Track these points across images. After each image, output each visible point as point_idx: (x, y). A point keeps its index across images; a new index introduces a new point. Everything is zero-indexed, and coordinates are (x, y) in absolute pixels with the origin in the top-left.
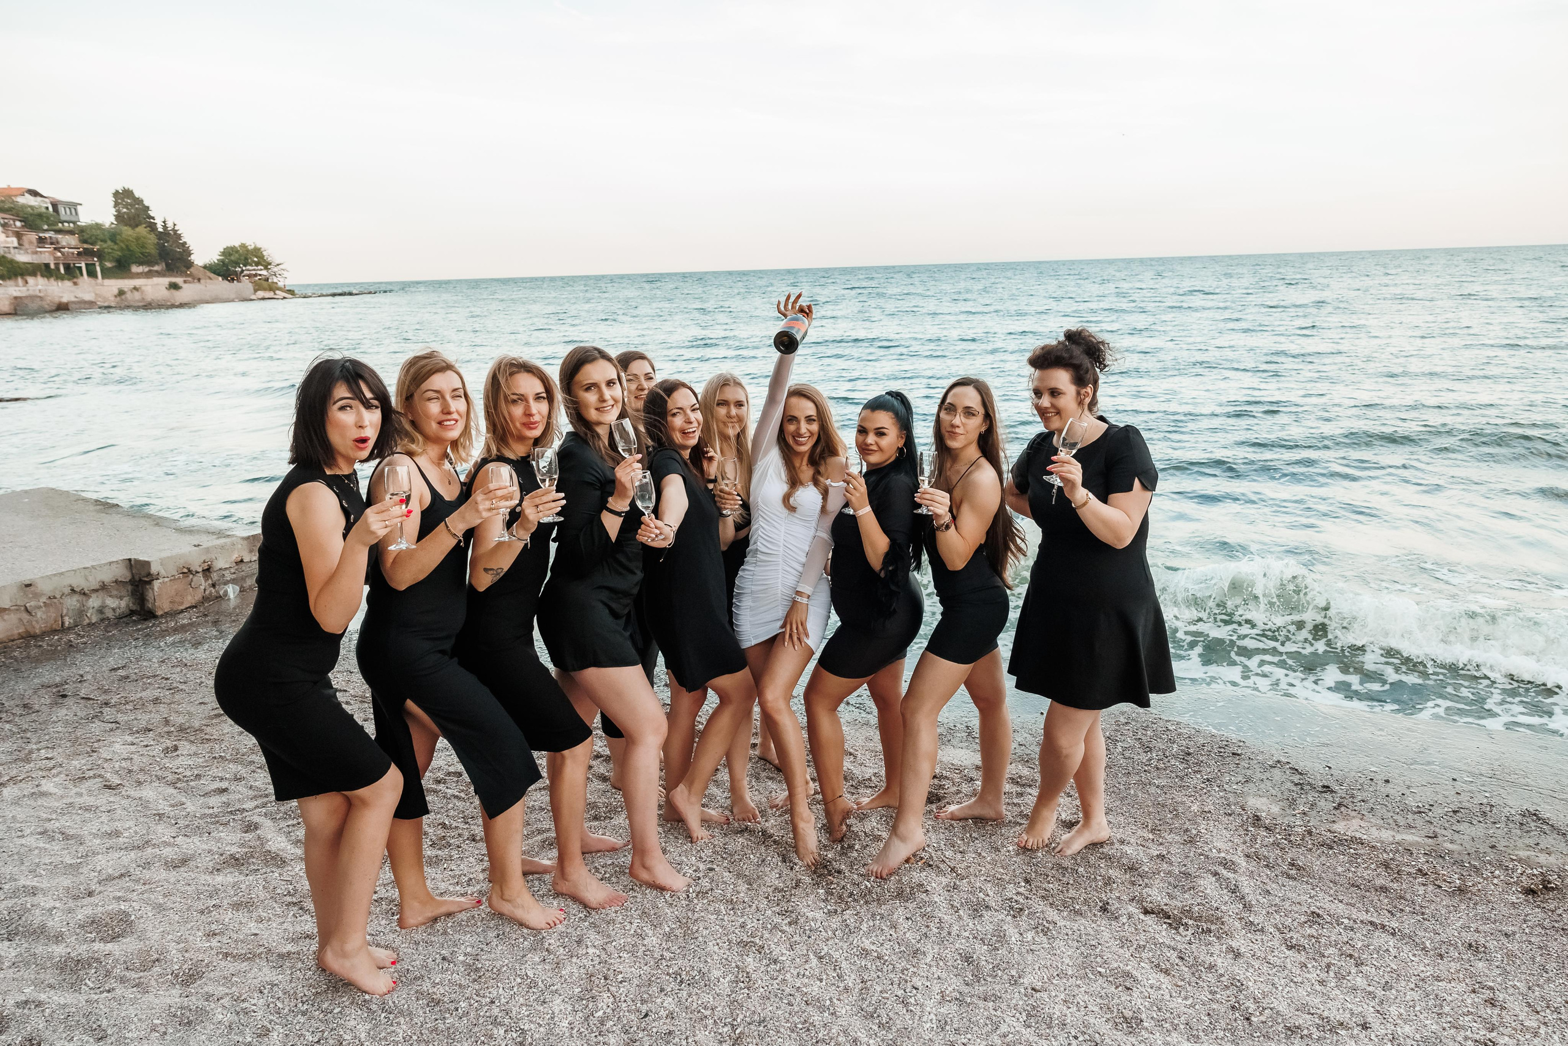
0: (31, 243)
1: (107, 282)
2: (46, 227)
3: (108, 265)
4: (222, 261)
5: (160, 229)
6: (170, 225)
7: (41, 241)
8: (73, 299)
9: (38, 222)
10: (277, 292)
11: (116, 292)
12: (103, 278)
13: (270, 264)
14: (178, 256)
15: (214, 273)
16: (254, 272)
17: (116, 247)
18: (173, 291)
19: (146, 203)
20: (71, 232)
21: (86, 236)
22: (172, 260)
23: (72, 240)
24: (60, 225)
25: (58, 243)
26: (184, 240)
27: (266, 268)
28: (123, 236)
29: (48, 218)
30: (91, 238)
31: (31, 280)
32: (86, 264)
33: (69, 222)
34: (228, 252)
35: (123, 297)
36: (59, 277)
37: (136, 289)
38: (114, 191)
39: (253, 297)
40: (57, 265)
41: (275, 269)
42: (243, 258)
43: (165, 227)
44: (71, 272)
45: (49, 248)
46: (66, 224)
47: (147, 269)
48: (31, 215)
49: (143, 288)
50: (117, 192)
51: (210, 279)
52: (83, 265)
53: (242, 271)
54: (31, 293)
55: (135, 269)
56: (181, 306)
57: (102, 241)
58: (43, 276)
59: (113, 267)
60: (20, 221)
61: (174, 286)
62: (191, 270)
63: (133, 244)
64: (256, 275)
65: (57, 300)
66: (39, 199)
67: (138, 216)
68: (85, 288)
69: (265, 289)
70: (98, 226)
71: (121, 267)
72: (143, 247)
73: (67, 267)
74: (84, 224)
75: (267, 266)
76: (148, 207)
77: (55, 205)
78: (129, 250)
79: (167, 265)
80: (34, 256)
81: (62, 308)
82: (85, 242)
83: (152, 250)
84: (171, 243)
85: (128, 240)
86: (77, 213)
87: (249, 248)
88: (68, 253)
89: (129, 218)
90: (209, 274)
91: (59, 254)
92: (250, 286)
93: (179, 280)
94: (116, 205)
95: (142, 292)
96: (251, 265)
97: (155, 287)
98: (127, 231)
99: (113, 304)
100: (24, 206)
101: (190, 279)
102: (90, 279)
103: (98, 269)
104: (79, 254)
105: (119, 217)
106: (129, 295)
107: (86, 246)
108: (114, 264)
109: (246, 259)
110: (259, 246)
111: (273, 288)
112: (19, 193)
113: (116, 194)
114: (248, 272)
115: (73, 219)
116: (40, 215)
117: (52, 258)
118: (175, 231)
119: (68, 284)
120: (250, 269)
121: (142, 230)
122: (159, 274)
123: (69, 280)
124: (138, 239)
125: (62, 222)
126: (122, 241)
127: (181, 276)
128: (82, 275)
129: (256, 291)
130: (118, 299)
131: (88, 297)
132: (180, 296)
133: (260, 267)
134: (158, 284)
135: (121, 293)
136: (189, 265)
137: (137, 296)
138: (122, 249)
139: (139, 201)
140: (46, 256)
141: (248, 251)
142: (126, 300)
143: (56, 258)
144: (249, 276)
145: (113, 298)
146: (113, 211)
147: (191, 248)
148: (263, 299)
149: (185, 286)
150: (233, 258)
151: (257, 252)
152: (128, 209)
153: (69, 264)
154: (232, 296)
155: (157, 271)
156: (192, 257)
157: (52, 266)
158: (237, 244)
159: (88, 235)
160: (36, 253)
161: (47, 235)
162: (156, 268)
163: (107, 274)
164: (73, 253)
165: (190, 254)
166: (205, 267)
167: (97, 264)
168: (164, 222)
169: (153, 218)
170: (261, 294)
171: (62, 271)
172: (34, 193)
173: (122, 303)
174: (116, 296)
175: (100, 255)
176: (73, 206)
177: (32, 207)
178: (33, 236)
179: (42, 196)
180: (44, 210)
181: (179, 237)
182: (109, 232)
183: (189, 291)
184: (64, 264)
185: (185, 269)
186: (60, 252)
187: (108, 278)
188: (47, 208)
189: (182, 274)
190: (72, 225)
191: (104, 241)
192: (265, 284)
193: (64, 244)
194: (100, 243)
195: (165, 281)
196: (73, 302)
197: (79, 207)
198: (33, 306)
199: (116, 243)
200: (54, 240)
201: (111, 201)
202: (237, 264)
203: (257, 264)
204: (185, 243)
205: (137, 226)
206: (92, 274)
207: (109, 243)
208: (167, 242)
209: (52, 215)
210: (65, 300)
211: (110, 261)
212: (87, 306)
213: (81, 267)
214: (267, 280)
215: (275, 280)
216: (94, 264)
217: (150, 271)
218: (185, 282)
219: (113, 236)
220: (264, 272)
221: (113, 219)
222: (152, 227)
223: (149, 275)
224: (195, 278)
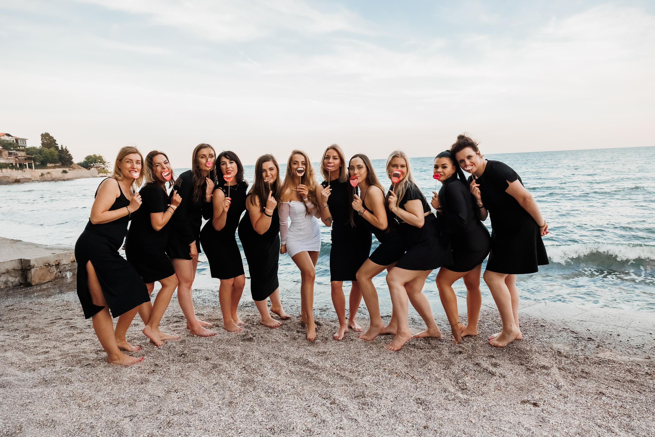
0: (6, 155)
1: (37, 170)
2: (12, 149)
3: (38, 163)
4: (86, 161)
5: (60, 149)
6: (64, 147)
7: (10, 154)
8: (22, 177)
9: (9, 147)
10: (108, 174)
11: (40, 174)
12: (35, 169)
13: (105, 162)
14: (67, 160)
15: (82, 166)
16: (98, 166)
17: (41, 156)
18: (64, 174)
19: (55, 138)
20: (23, 151)
21: (29, 152)
22: (64, 161)
23: (23, 154)
24: (18, 148)
25: (17, 155)
26: (69, 153)
27: (104, 164)
28: (45, 152)
29: (13, 145)
30: (31, 153)
31: (4, 170)
32: (28, 163)
33: (22, 147)
34: (88, 158)
35: (43, 176)
36: (17, 169)
37: (48, 173)
38: (41, 134)
39: (98, 176)
40: (16, 164)
41: (107, 164)
42: (94, 160)
43: (62, 148)
44: (22, 167)
45: (13, 157)
46: (21, 147)
47: (54, 165)
48: (7, 144)
49: (52, 173)
50: (43, 134)
52: (27, 164)
53: (94, 165)
54: (5, 175)
55: (49, 165)
56: (68, 180)
57: (35, 154)
58: (10, 168)
59: (39, 164)
60: (2, 146)
61: (65, 172)
62: (73, 165)
63: (48, 155)
64: (99, 167)
65: (15, 178)
66: (10, 137)
67: (51, 144)
68: (27, 173)
69: (103, 173)
70: (34, 148)
71: (43, 165)
72: (53, 156)
73: (20, 165)
74: (28, 147)
75: (104, 163)
76: (55, 140)
77: (17, 140)
78: (47, 157)
79: (62, 163)
80: (7, 160)
81: (17, 181)
82: (28, 154)
83: (56, 157)
84: (64, 154)
85: (46, 153)
86: (25, 143)
87: (97, 156)
88: (21, 159)
89: (47, 145)
90: (80, 167)
91: (17, 160)
92: (97, 172)
93: (67, 169)
94: (42, 140)
95: (51, 174)
96: (97, 163)
97: (57, 172)
98: (46, 150)
99: (39, 179)
100: (4, 140)
101: (71, 169)
102: (30, 169)
103: (33, 165)
104: (25, 159)
105: (43, 144)
106: (45, 176)
107: (28, 156)
108: (40, 163)
109: (95, 161)
110: (101, 155)
111: (106, 172)
112: (2, 135)
113: (42, 135)
115: (24, 145)
116: (10, 144)
117: (14, 161)
118: (66, 149)
119: (20, 171)
120: (98, 164)
121: (52, 149)
122: (59, 167)
123: (21, 170)
124: (50, 153)
125: (19, 147)
126: (44, 154)
127: (68, 167)
128: (26, 168)
129: (99, 173)
130: (41, 177)
131: (28, 176)
132: (66, 176)
133: (101, 164)
134: (58, 171)
135: (42, 175)
136: (72, 163)
137: (49, 176)
138: (43, 157)
139: (52, 138)
140: (12, 160)
141: (96, 157)
142: (44, 177)
143: (16, 161)
144: (96, 167)
145: (39, 177)
146: (41, 142)
147: (72, 156)
149: (69, 172)
150: (90, 160)
151: (100, 158)
152: (47, 141)
153: (21, 163)
154: (89, 176)
155: (58, 166)
156: (73, 160)
157: (14, 164)
158: (92, 154)
159: (30, 152)
160: (8, 159)
161: (13, 152)
162: (57, 164)
163: (37, 167)
164: (23, 159)
165: (72, 159)
166: (78, 164)
167: (33, 163)
168: (62, 146)
169: (57, 144)
170: (101, 174)
171: (18, 166)
172: (8, 135)
173: (43, 180)
174: (40, 176)
175: (34, 159)
176: (24, 140)
177: (7, 141)
178: (6, 152)
179: (11, 136)
180: (12, 142)
181: (68, 152)
182: (38, 150)
183: (71, 173)
184: (19, 163)
185: (69, 165)
186: (18, 159)
187: (37, 169)
188: (13, 141)
189: (68, 166)
190: (23, 148)
191: (37, 154)
192: (103, 170)
193: (19, 155)
194: (34, 155)
195: (61, 170)
196: (23, 179)
197: (27, 141)
198: (5, 180)
199: (41, 155)
200: (15, 154)
201: (40, 138)
202: (91, 162)
203: (100, 162)
204: (70, 154)
205: (50, 148)
206: (30, 167)
207: (39, 155)
208: (63, 154)
209: (15, 144)
210: (18, 178)
211: (38, 162)
212: (28, 180)
213: (26, 165)
214: (104, 169)
215: (107, 169)
216: (32, 163)
217: (55, 166)
218: (69, 170)
219: (40, 152)
220: (103, 166)
221: (41, 145)
222: (57, 148)
223: (54, 167)
224: (74, 168)
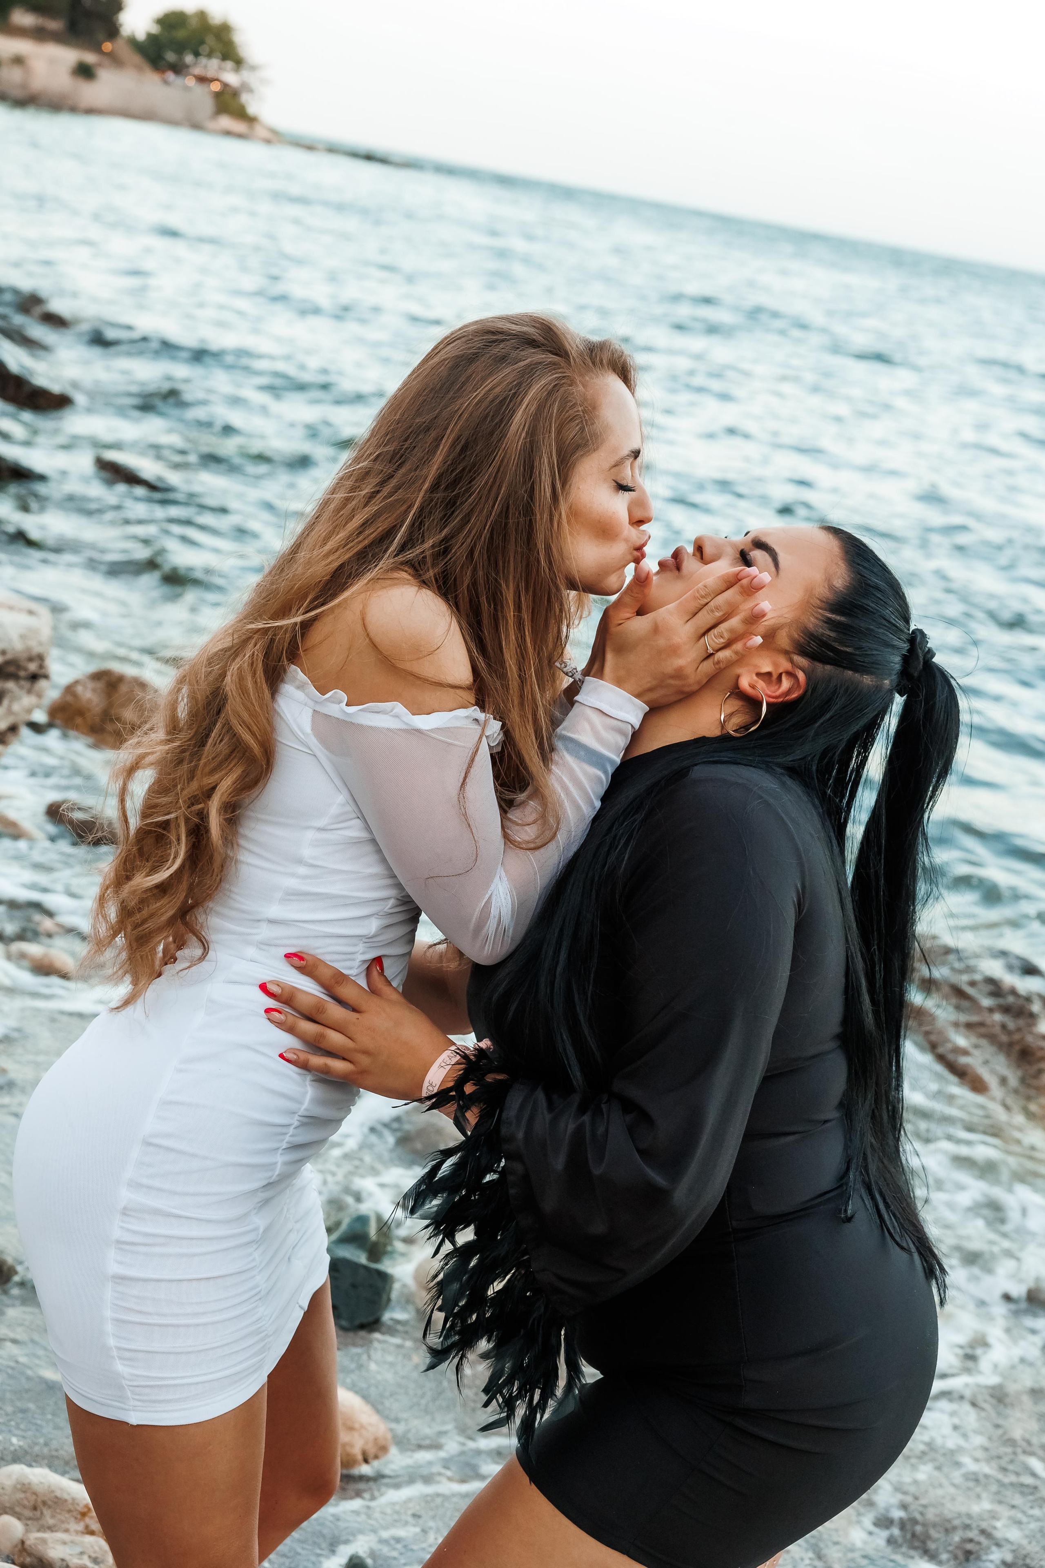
4: (151, 37)
10: (252, 126)
16: (210, 74)
18: (81, 79)
27: (236, 68)
37: (18, 60)
39: (209, 125)
49: (30, 61)
51: (139, 69)
53: (187, 67)
55: (22, 18)
56: (90, 111)
61: (84, 72)
62: (115, 41)
64: (213, 80)
69: (230, 114)
75: (238, 63)
87: (213, 19)
90: (137, 59)
93: (90, 58)
95: (28, 69)
96: (207, 56)
97: (51, 63)
101: (106, 61)
109: (202, 42)
111: (241, 114)
114: (197, 71)
120: (211, 66)
122: (58, 38)
129: (215, 113)
132: (90, 92)
133: (229, 64)
134: (56, 59)
136: (113, 31)
137: (18, 75)
144: (202, 80)
148: (228, 133)
149: (99, 73)
150: (177, 33)
151: (224, 31)
155: (55, 32)
156: (123, 17)
165: (121, 8)
170: (226, 122)
185: (100, 36)
189: (96, 48)
192: (231, 102)
195: (70, 55)
202: (180, 48)
203: (222, 56)
214: (235, 94)
217: (42, 28)
218: (101, 65)
220: (231, 78)
223: (39, 35)
224: (115, 60)
